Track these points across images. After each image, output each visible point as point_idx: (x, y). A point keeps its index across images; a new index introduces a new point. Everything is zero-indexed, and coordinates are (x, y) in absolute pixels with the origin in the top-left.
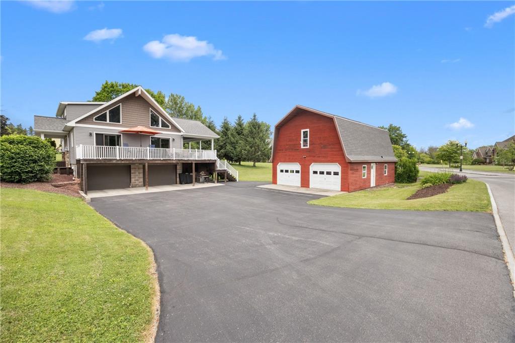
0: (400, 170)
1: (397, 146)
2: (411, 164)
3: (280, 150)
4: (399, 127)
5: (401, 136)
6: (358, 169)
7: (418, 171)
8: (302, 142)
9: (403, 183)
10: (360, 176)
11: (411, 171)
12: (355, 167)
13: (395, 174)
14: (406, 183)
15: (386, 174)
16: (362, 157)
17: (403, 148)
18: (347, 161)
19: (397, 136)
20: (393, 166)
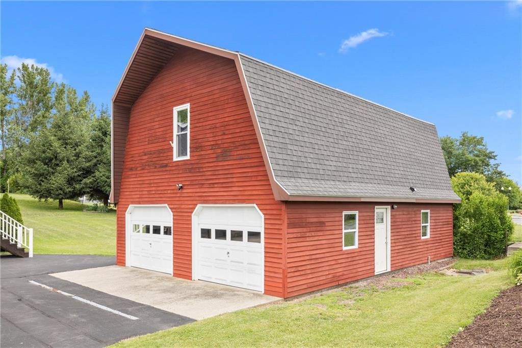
0: (467, 225)
1: (477, 175)
2: (492, 210)
3: (131, 169)
4: (482, 138)
5: (486, 155)
6: (324, 223)
7: (511, 228)
8: (175, 145)
9: (475, 257)
10: (334, 245)
11: (493, 228)
12: (312, 216)
13: (455, 234)
14: (482, 258)
15: (428, 236)
16: (340, 185)
17: (490, 180)
18: (278, 198)
19: (477, 156)
20: (448, 215)
